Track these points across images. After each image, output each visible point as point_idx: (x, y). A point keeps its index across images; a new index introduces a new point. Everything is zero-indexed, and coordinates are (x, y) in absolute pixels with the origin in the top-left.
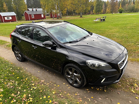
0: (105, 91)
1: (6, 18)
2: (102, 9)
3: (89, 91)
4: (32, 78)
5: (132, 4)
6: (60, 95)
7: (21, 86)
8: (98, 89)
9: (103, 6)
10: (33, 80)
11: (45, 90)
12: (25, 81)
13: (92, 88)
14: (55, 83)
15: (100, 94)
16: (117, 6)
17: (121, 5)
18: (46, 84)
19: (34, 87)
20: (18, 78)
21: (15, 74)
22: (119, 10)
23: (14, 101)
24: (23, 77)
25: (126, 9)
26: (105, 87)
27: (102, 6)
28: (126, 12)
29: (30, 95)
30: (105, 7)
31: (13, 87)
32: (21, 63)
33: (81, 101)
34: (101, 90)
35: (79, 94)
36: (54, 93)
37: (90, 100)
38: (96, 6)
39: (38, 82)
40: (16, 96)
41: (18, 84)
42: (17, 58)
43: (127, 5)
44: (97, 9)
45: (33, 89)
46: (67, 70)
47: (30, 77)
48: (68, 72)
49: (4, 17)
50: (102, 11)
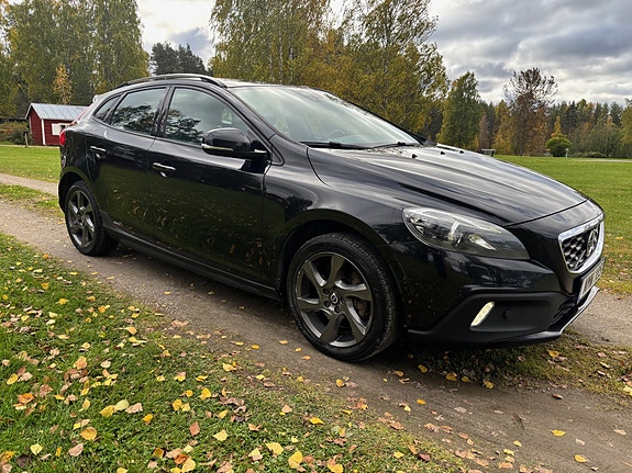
0: (490, 385)
1: (56, 130)
2: (477, 132)
3: (404, 377)
4: (131, 308)
5: (610, 124)
6: (260, 377)
7: (72, 329)
8: (452, 377)
9: (482, 122)
10: (135, 316)
11: (184, 355)
12: (95, 315)
13: (423, 369)
14: (239, 338)
15: (460, 392)
16: (543, 127)
17: (558, 126)
18: (194, 336)
19: (133, 339)
20: (62, 301)
21: (49, 289)
22: (551, 144)
23: (22, 379)
24: (89, 301)
25: (583, 144)
26: (488, 370)
27: (476, 121)
28: (579, 153)
29: (106, 364)
30: (490, 128)
31: (31, 331)
32: (88, 259)
33: (364, 407)
34: (465, 379)
35: (353, 385)
36: (227, 367)
37: (407, 409)
38: (452, 118)
39: (155, 324)
40: (36, 362)
41: (58, 323)
42: (75, 236)
43: (587, 125)
44: (453, 130)
45: (129, 344)
46: (308, 265)
47: (121, 305)
48: (309, 276)
49: (49, 122)
50: (476, 142)
